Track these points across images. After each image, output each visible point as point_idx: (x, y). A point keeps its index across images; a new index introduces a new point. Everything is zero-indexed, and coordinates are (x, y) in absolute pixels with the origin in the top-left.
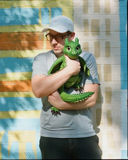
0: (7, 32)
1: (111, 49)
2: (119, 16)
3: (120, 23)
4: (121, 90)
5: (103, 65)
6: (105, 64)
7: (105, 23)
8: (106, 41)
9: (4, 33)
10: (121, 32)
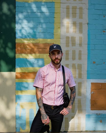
0: (20, 42)
1: (82, 55)
2: (87, 35)
3: (88, 39)
4: (87, 80)
5: (77, 65)
6: (78, 64)
7: (79, 39)
8: (79, 50)
9: (18, 43)
10: (88, 45)
